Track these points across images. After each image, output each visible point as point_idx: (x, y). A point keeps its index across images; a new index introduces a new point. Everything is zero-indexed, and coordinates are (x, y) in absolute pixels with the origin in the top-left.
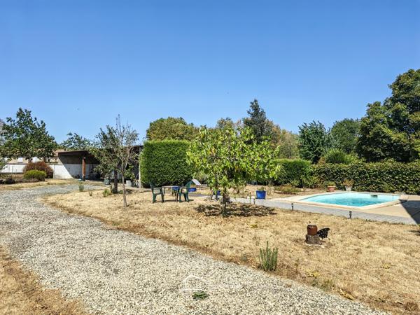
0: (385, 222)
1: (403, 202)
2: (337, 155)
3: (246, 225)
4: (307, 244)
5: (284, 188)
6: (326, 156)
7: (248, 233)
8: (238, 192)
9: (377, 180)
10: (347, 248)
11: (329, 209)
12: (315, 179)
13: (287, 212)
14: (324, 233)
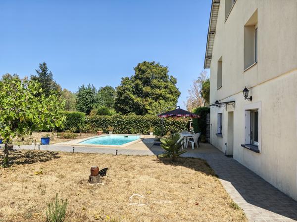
0: (138, 156)
1: (143, 140)
2: (104, 109)
3: (30, 173)
4: (89, 184)
5: (65, 133)
6: (96, 110)
7: (33, 182)
8: (23, 140)
9: (128, 126)
10: (120, 182)
11: (100, 149)
12: (88, 126)
13: (69, 154)
14: (103, 172)
